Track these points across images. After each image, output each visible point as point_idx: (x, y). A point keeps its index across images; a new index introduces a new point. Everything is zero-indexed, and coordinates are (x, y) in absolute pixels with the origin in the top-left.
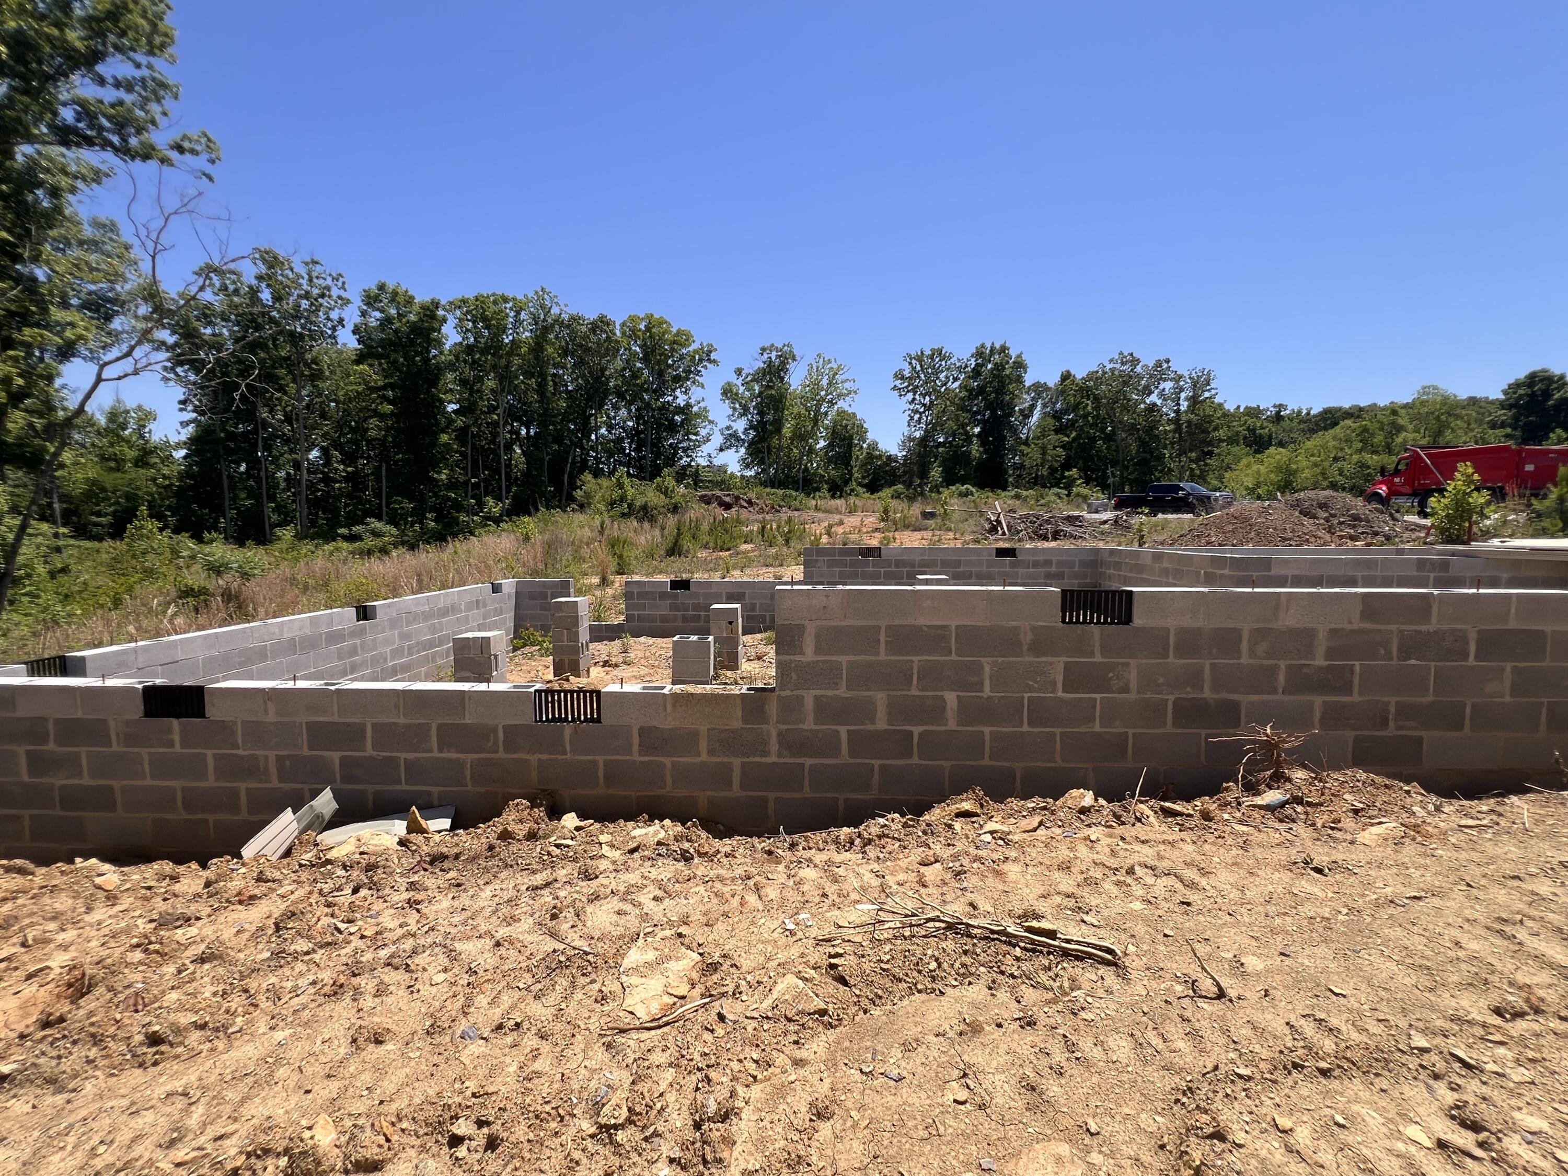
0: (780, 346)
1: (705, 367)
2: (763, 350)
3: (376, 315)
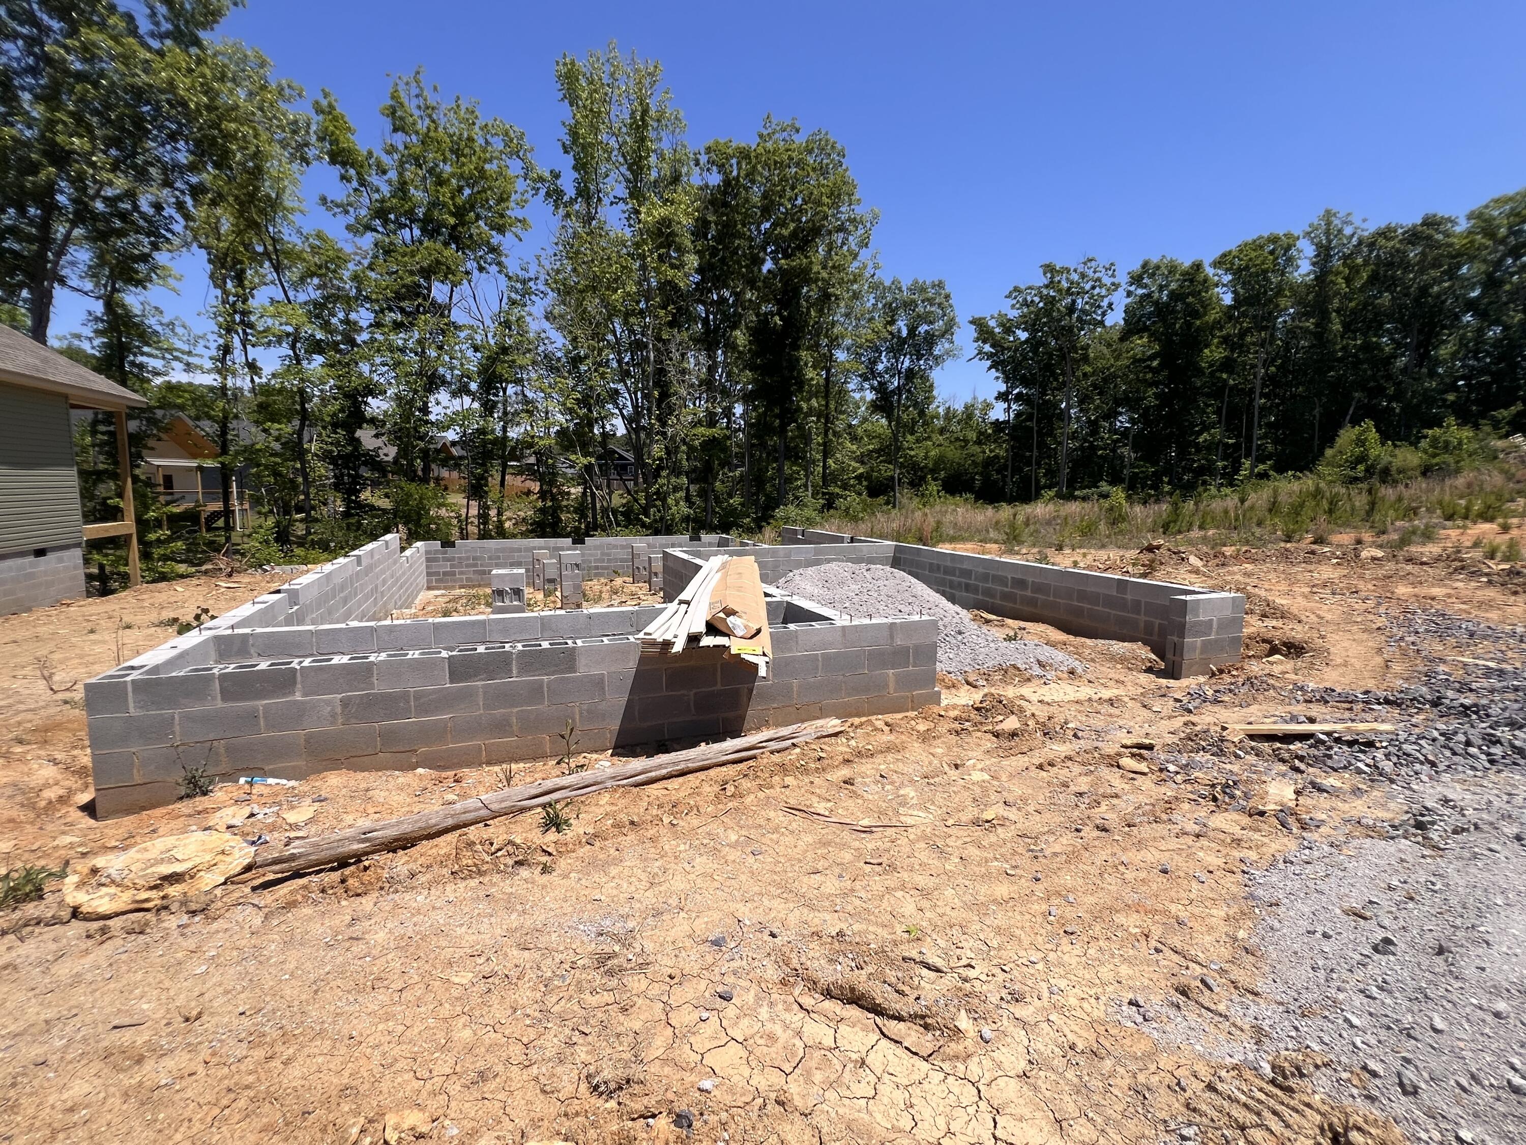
3: (1140, 291)
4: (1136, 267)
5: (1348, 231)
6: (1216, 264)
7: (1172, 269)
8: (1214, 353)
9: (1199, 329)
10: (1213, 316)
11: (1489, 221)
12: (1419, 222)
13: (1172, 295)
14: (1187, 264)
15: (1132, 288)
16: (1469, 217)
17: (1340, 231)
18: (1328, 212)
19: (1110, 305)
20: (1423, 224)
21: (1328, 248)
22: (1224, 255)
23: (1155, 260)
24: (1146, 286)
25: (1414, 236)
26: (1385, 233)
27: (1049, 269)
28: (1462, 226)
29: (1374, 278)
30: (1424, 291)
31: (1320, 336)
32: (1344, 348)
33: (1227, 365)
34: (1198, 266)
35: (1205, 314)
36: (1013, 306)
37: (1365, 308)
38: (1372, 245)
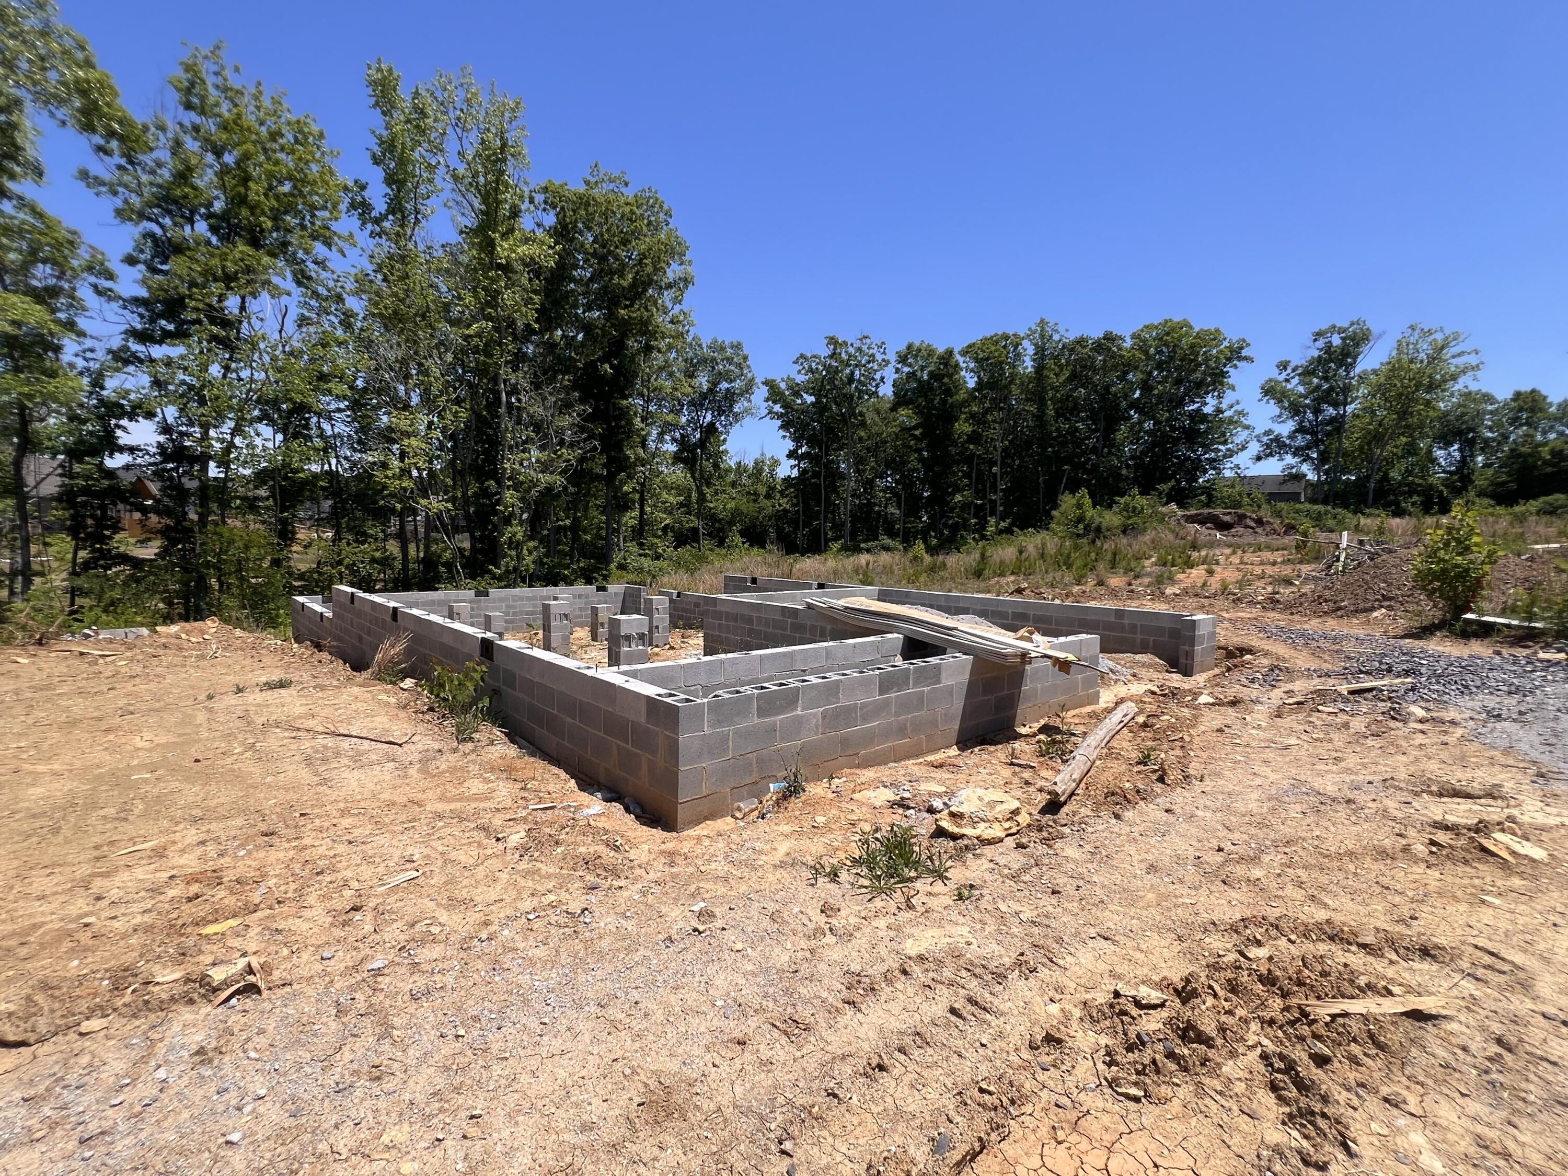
0: (1345, 324)
1: (1236, 367)
2: (1319, 335)
3: (906, 369)
4: (902, 347)
5: (1056, 337)
6: (964, 353)
7: (931, 352)
8: (963, 427)
9: (952, 406)
10: (962, 395)
11: (1144, 341)
12: (1102, 336)
13: (931, 374)
14: (941, 350)
15: (899, 366)
16: (1133, 337)
17: (1051, 336)
18: (1042, 320)
19: (882, 379)
20: (1104, 338)
21: (1043, 350)
22: (970, 346)
23: (917, 344)
24: (910, 365)
25: (1099, 347)
26: (1081, 342)
27: (833, 341)
28: (1128, 344)
29: (1073, 376)
30: (1107, 389)
31: (1040, 417)
32: (1058, 429)
33: (974, 438)
34: (950, 353)
35: (957, 393)
36: (799, 372)
37: (1067, 399)
38: (1072, 350)
